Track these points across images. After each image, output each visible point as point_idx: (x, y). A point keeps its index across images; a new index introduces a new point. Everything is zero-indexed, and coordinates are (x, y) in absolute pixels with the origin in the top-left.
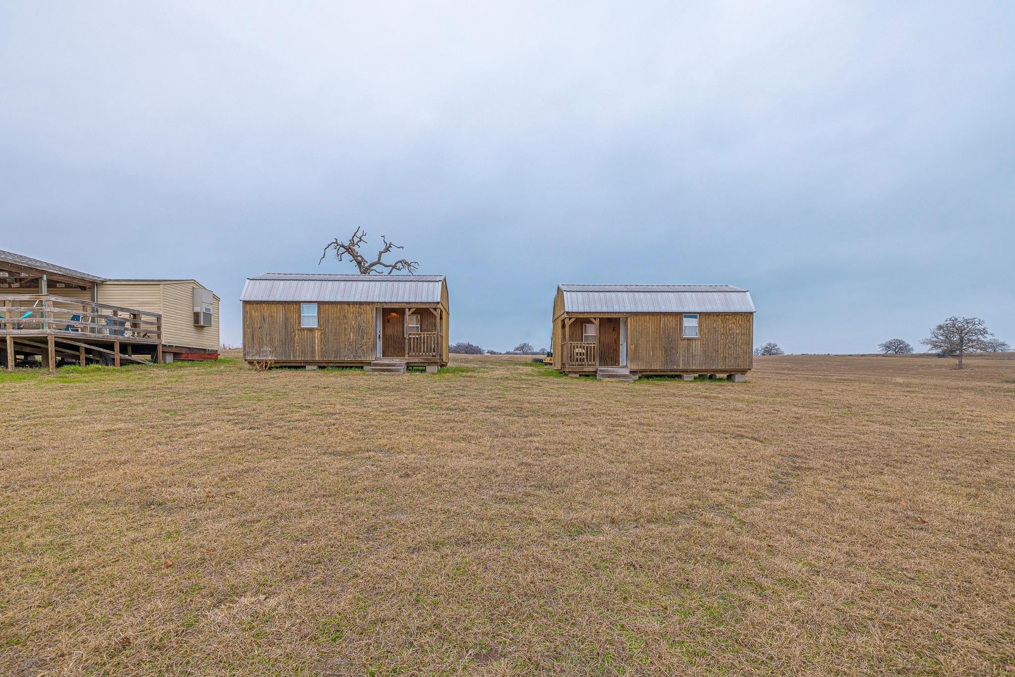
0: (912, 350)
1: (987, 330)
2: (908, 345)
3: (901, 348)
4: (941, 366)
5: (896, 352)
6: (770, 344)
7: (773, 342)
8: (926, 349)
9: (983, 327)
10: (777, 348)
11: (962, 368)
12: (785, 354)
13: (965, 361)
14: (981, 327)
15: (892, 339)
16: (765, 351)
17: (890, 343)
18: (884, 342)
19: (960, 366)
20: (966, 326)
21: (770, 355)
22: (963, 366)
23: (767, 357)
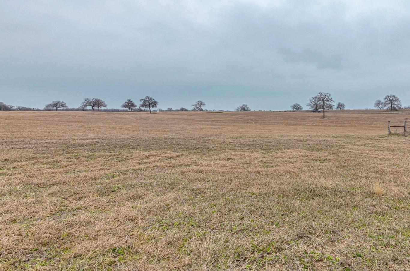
0: (303, 109)
1: (332, 99)
2: (301, 107)
3: (298, 108)
4: (316, 117)
5: (297, 110)
6: (244, 105)
7: (245, 104)
8: (309, 108)
9: (331, 98)
10: (247, 107)
11: (324, 118)
12: (252, 110)
13: (326, 114)
14: (330, 98)
15: (295, 103)
16: (242, 109)
17: (295, 105)
18: (292, 105)
19: (324, 117)
20: (325, 97)
21: (244, 111)
22: (325, 117)
23: (243, 112)
